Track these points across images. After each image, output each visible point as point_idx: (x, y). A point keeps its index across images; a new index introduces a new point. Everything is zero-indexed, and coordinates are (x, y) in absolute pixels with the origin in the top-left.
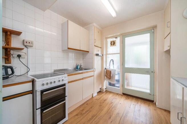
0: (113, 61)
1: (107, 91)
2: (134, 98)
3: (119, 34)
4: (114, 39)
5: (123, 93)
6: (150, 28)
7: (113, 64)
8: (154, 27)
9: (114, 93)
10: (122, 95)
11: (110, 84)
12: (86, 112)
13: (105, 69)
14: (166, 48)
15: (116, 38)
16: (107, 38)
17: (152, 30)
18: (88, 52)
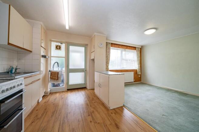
0: (58, 64)
1: (51, 93)
2: (76, 90)
3: (64, 41)
4: (60, 44)
5: (67, 90)
6: (85, 44)
7: (58, 66)
8: (87, 45)
9: (59, 92)
10: (67, 91)
11: (54, 85)
12: (42, 115)
13: (50, 71)
14: (92, 58)
15: (62, 43)
16: (51, 41)
17: (86, 46)
18: (31, 52)
